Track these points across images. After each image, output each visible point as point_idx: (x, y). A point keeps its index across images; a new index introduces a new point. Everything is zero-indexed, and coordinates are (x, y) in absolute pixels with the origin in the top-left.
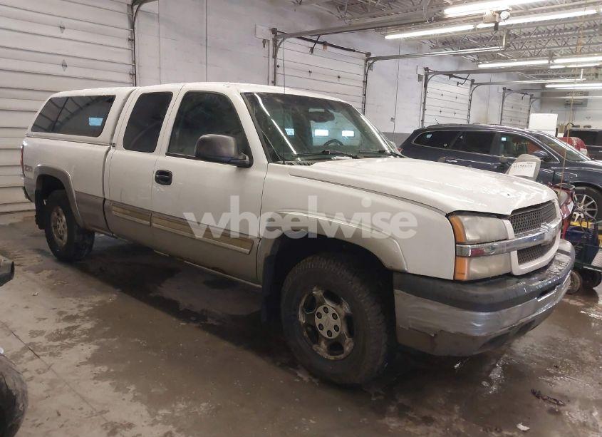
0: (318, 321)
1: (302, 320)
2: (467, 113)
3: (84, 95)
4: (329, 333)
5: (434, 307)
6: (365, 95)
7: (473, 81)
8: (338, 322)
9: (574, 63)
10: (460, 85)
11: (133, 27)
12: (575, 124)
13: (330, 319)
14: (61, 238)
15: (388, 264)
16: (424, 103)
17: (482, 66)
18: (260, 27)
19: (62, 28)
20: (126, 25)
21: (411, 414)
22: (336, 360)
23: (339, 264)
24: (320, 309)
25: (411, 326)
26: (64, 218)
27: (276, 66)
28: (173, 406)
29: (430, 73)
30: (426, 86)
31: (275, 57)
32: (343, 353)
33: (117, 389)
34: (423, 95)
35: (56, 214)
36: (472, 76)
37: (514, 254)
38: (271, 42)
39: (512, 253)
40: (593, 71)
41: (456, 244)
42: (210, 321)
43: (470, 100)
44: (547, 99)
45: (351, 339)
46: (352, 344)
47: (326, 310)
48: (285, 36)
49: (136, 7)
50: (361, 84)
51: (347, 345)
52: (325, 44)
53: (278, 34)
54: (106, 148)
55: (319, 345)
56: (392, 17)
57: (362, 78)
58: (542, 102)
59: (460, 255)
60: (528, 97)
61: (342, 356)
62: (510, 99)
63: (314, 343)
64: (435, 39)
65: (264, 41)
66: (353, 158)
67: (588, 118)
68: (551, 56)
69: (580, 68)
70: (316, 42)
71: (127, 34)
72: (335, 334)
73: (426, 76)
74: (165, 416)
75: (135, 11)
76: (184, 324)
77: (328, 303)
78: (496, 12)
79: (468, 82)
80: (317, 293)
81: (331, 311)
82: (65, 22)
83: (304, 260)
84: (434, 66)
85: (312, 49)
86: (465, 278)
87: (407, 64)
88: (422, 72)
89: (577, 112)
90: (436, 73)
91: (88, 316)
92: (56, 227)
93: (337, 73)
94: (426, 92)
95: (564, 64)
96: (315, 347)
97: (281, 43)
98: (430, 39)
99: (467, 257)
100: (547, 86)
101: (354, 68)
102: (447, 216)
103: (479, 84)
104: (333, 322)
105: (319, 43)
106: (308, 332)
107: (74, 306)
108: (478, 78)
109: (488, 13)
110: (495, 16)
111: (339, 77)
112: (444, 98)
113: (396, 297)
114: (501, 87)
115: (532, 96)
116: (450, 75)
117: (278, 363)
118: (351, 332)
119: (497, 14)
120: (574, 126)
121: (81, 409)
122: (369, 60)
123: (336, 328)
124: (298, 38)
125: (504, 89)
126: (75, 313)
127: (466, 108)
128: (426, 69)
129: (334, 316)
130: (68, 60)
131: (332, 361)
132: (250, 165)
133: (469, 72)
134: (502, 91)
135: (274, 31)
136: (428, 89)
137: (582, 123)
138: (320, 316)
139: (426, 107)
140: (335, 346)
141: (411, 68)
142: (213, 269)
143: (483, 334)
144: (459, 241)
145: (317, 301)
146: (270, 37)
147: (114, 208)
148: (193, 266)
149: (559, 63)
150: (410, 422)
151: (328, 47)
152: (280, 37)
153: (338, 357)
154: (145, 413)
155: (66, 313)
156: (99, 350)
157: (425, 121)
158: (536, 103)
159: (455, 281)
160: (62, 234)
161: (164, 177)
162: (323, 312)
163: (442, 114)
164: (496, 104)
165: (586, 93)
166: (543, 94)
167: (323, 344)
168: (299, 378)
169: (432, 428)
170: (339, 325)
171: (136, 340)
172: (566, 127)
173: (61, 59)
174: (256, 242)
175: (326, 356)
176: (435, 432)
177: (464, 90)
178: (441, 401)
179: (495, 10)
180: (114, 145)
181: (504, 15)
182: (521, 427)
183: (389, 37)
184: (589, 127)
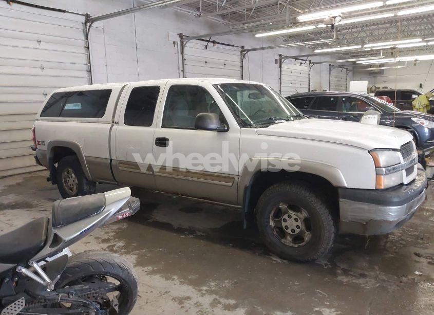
0: (284, 224)
1: (272, 224)
2: (308, 83)
3: (84, 90)
4: (293, 231)
5: (366, 206)
6: (242, 76)
7: (310, 61)
8: (299, 223)
9: (376, 47)
10: (302, 65)
11: (87, 39)
12: (377, 86)
13: (293, 222)
14: (71, 189)
15: (334, 184)
16: (280, 79)
17: (317, 51)
18: (171, 33)
19: (39, 42)
20: (82, 37)
21: (352, 273)
22: (299, 247)
23: (299, 187)
24: (286, 217)
25: (350, 220)
26: (73, 175)
27: (183, 60)
28: (208, 284)
29: (283, 58)
30: (280, 67)
31: (182, 53)
32: (304, 241)
33: (167, 279)
34: (279, 73)
35: (66, 173)
36: (310, 58)
37: (404, 172)
38: (179, 43)
39: (403, 171)
40: (390, 51)
41: (376, 168)
42: (199, 233)
43: (309, 74)
44: (357, 71)
45: (309, 233)
46: (311, 236)
47: (290, 217)
48: (189, 38)
49: (88, 24)
50: (239, 69)
51: (307, 236)
52: (214, 42)
53: (183, 37)
54: (109, 126)
55: (286, 239)
56: (261, 22)
57: (239, 64)
58: (354, 73)
59: (378, 175)
60: (345, 70)
61: (304, 243)
62: (334, 72)
63: (282, 238)
64: (287, 36)
65: (174, 43)
66: (287, 121)
67: (385, 82)
68: (363, 43)
69: (380, 50)
70: (209, 41)
71: (83, 43)
72: (297, 231)
73: (281, 60)
74: (207, 291)
75: (88, 28)
76: (183, 236)
77: (291, 213)
78: (332, 17)
79: (308, 62)
80: (283, 206)
81: (294, 217)
82: (41, 37)
83: (272, 187)
84: (285, 53)
85: (206, 47)
86: (382, 187)
87: (267, 53)
88: (277, 57)
89: (378, 78)
90: (287, 57)
91: (117, 238)
92: (66, 182)
93: (223, 62)
94: (281, 71)
95: (369, 47)
96: (283, 240)
97: (186, 43)
98: (283, 36)
99: (383, 175)
100: (357, 62)
101: (234, 57)
102: (369, 152)
103: (314, 63)
104: (295, 224)
105: (211, 42)
106: (277, 232)
107: (103, 233)
108: (313, 59)
109: (327, 18)
110: (332, 20)
111: (225, 64)
112: (292, 74)
113: (340, 203)
114: (328, 64)
115: (347, 69)
116: (296, 58)
117: (257, 254)
118: (308, 228)
119: (333, 19)
120: (376, 88)
121: (152, 292)
122: (244, 52)
123: (298, 227)
124: (198, 39)
125: (330, 65)
126: (106, 237)
127: (307, 80)
128: (280, 55)
129: (296, 220)
130: (44, 65)
131: (296, 247)
132: (227, 130)
133: (308, 56)
134: (328, 67)
135: (181, 35)
136: (282, 69)
137: (381, 86)
138: (285, 221)
139: (282, 81)
140: (298, 238)
141: (270, 56)
142: (203, 198)
143: (396, 219)
144: (377, 166)
145: (283, 211)
146: (178, 39)
147: (121, 165)
148: (187, 198)
149: (368, 47)
150: (354, 278)
151: (217, 45)
152: (185, 39)
153: (301, 244)
154: (194, 290)
155: (100, 238)
156: (138, 258)
157: (282, 91)
158: (350, 74)
159: (376, 190)
160: (72, 186)
161: (162, 142)
162: (287, 218)
163: (292, 85)
164: (325, 76)
165: (382, 65)
166: (354, 68)
167: (289, 238)
168: (274, 261)
169: (368, 279)
170: (300, 225)
171: (159, 249)
172: (371, 88)
173: (39, 64)
174: (236, 178)
175: (292, 245)
176: (370, 281)
177: (305, 68)
178: (365, 264)
179: (331, 16)
180: (116, 123)
181: (338, 19)
182: (417, 273)
183: (257, 36)
184: (386, 88)
